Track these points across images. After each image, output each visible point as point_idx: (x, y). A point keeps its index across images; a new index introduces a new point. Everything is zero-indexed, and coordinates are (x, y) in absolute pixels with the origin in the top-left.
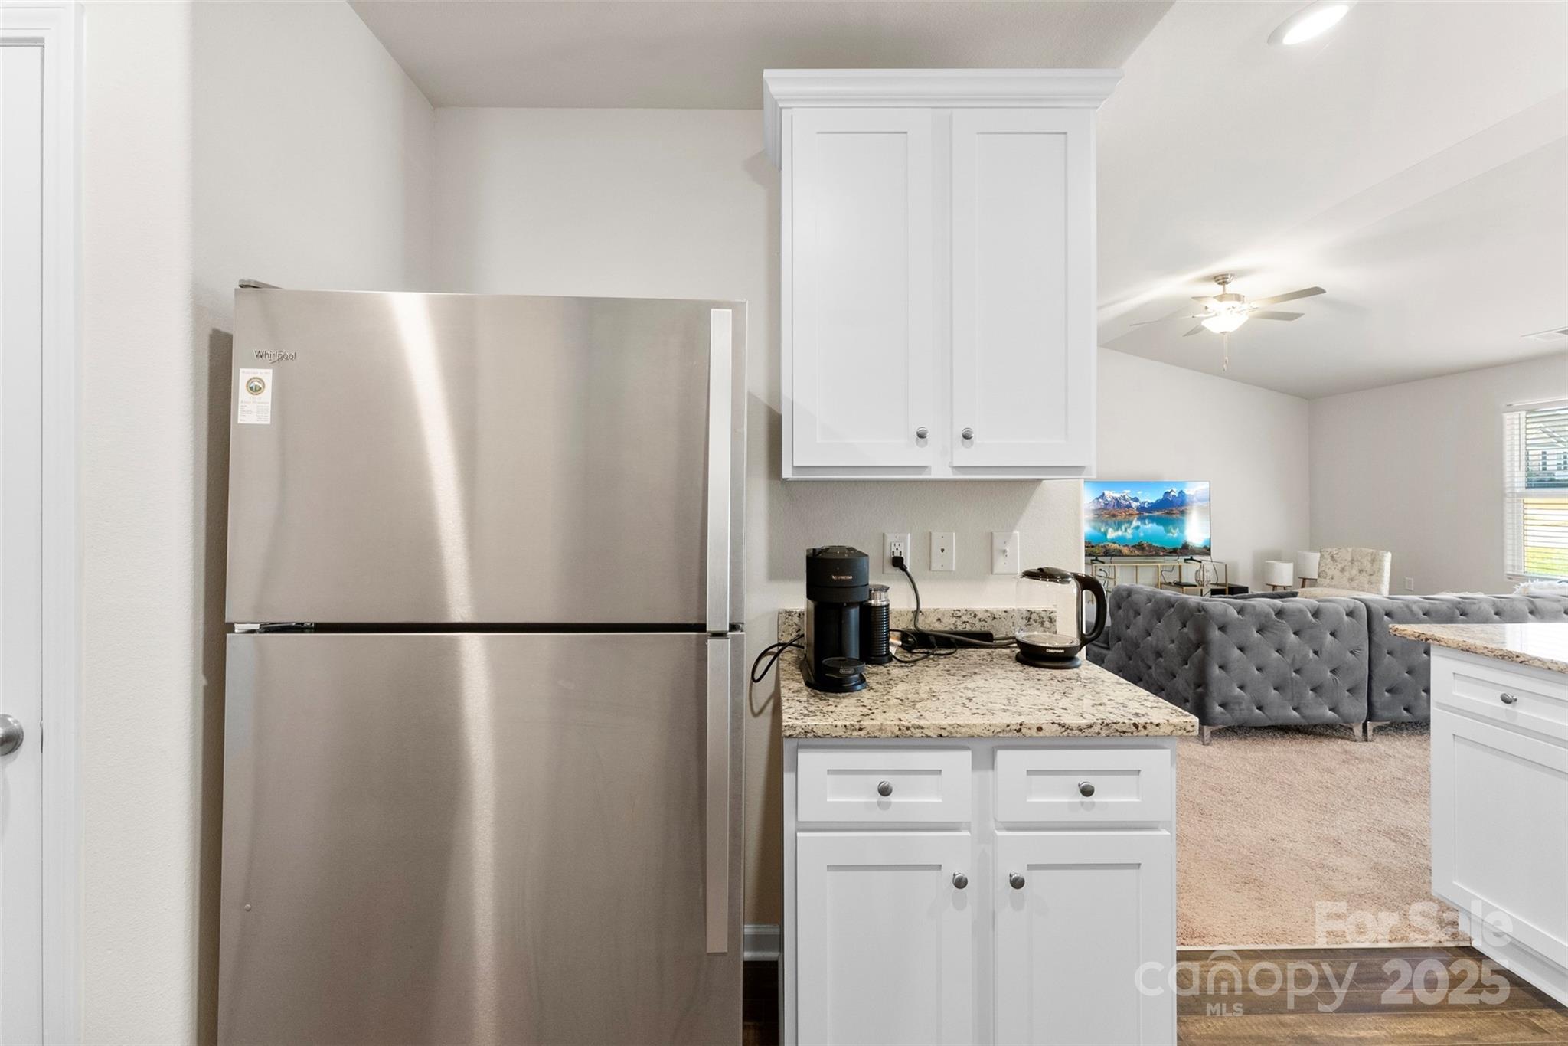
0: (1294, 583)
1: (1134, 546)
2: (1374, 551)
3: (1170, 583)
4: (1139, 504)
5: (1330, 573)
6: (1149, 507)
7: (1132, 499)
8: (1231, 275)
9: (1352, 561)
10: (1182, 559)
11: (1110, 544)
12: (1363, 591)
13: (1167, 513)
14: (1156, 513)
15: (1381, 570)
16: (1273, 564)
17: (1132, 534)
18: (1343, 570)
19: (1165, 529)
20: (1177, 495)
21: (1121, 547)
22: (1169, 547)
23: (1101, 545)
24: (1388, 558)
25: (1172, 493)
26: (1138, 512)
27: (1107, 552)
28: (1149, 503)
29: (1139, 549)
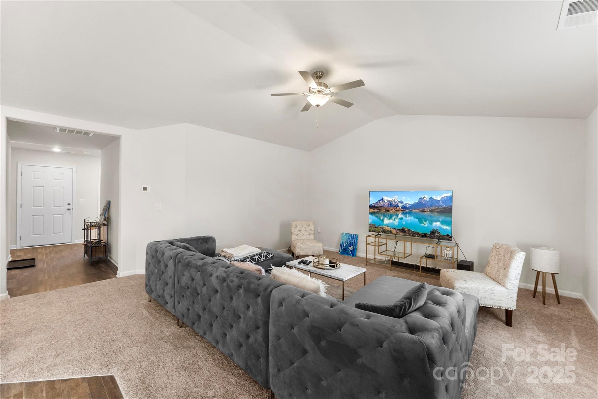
1: (399, 230)
4: (403, 205)
6: (409, 207)
7: (399, 202)
10: (432, 240)
11: (385, 227)
13: (421, 211)
14: (414, 211)
20: (428, 200)
21: (392, 230)
23: (380, 227)
25: (425, 199)
26: (402, 209)
27: (383, 231)
28: (409, 204)
29: (402, 232)
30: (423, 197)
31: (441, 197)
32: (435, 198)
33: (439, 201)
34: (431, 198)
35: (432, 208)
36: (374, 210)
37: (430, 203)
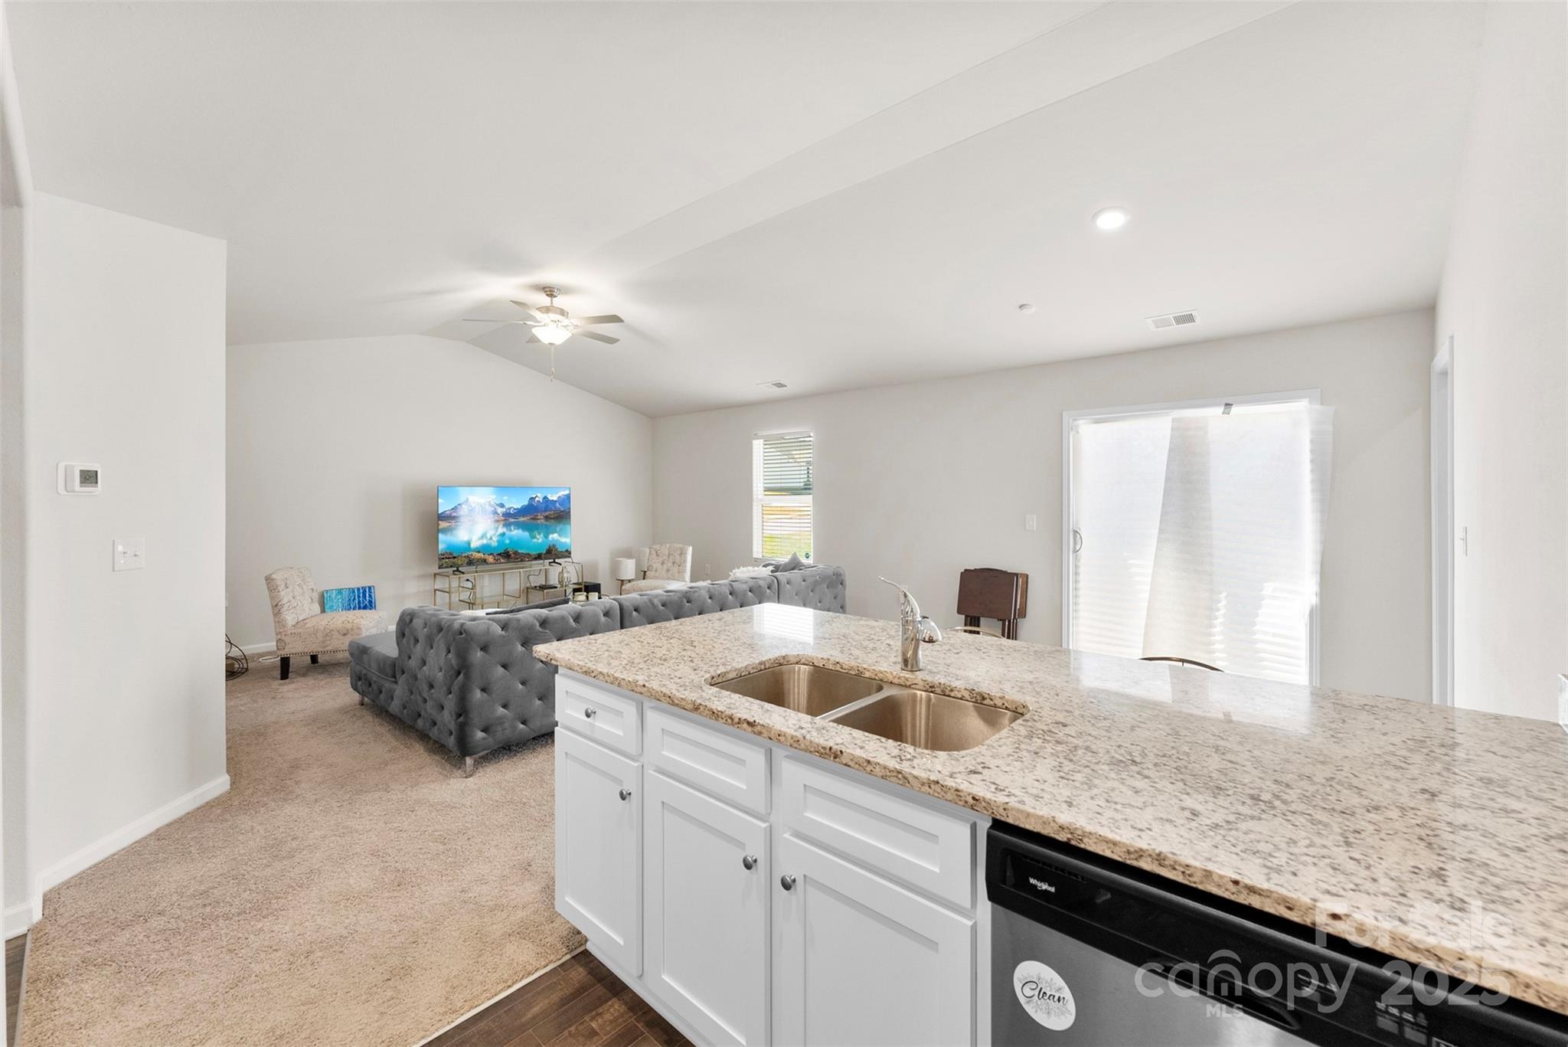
0: (636, 575)
1: (500, 554)
2: (681, 546)
3: (536, 587)
4: (504, 510)
5: (655, 566)
6: (514, 513)
7: (497, 505)
8: (558, 289)
9: (669, 555)
10: (547, 561)
11: (474, 554)
12: (674, 579)
13: (532, 519)
14: (522, 519)
15: (685, 561)
16: (620, 561)
17: (498, 541)
18: (663, 563)
19: (530, 534)
20: (541, 501)
21: (486, 556)
22: (534, 553)
23: (463, 555)
24: (690, 549)
25: (537, 499)
26: (503, 518)
27: (470, 562)
28: (514, 509)
29: (505, 557)
30: (534, 496)
31: (558, 496)
32: (550, 498)
33: (555, 501)
34: (545, 497)
35: (547, 514)
36: (448, 524)
37: (544, 505)
